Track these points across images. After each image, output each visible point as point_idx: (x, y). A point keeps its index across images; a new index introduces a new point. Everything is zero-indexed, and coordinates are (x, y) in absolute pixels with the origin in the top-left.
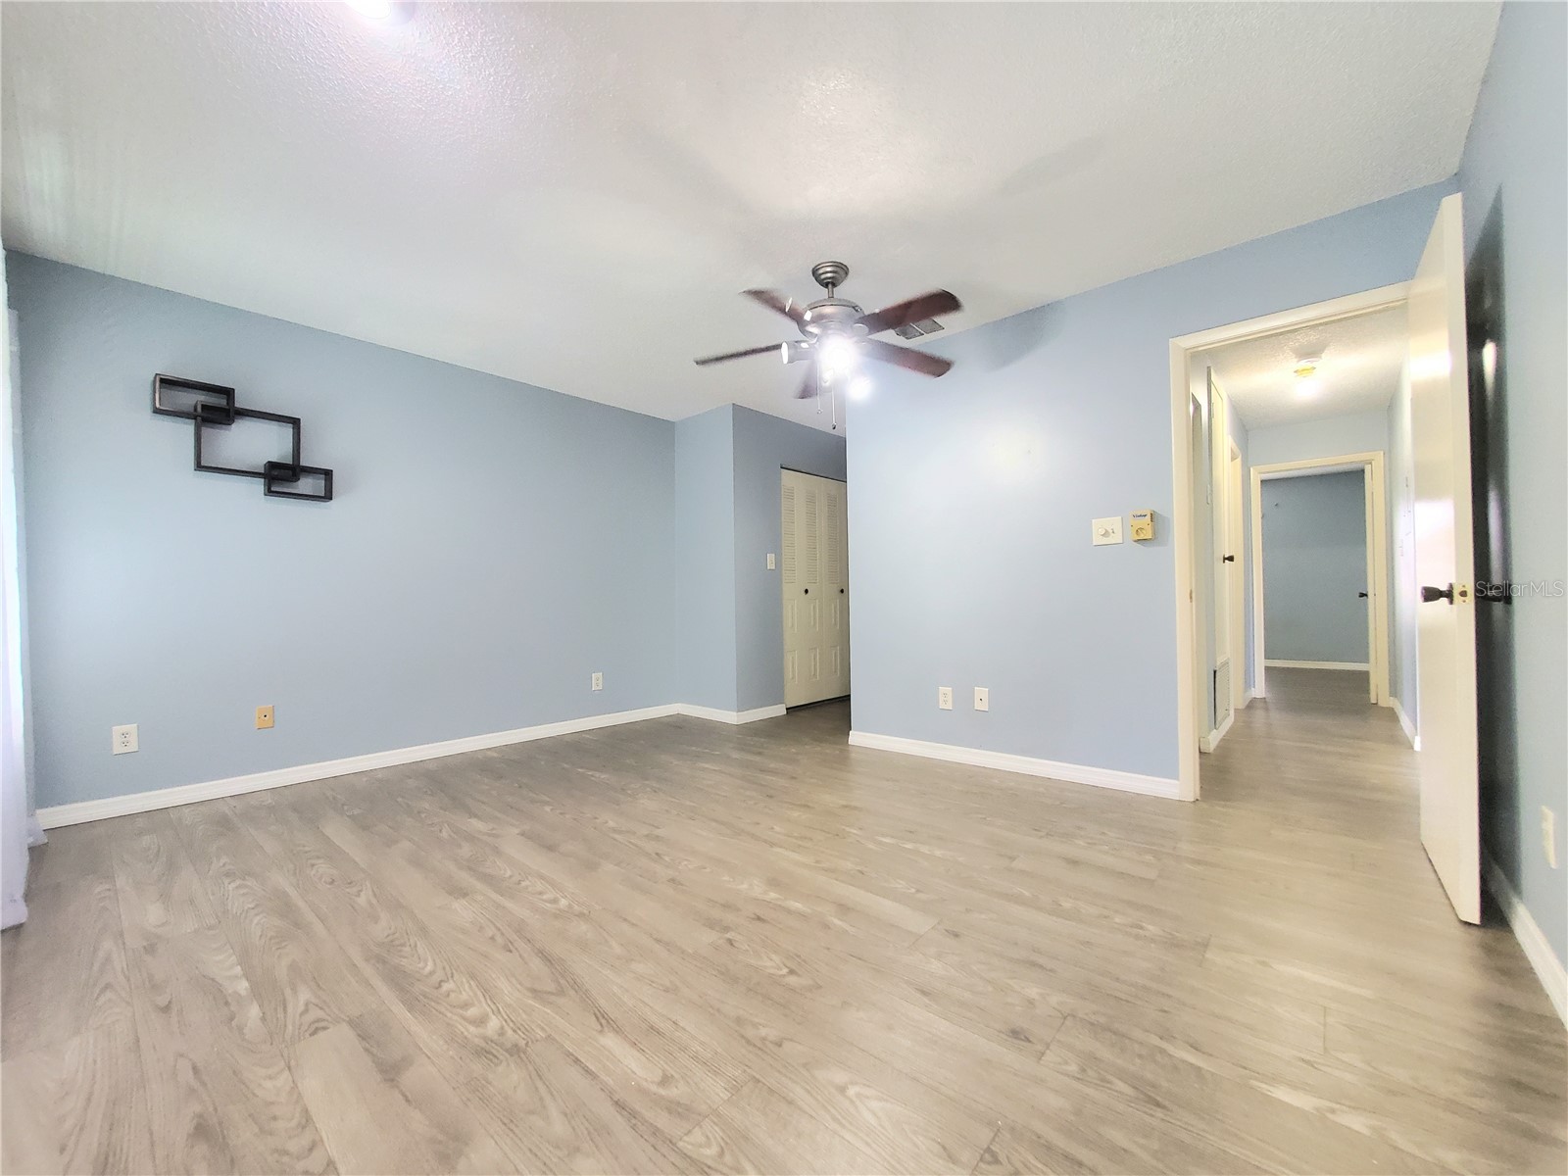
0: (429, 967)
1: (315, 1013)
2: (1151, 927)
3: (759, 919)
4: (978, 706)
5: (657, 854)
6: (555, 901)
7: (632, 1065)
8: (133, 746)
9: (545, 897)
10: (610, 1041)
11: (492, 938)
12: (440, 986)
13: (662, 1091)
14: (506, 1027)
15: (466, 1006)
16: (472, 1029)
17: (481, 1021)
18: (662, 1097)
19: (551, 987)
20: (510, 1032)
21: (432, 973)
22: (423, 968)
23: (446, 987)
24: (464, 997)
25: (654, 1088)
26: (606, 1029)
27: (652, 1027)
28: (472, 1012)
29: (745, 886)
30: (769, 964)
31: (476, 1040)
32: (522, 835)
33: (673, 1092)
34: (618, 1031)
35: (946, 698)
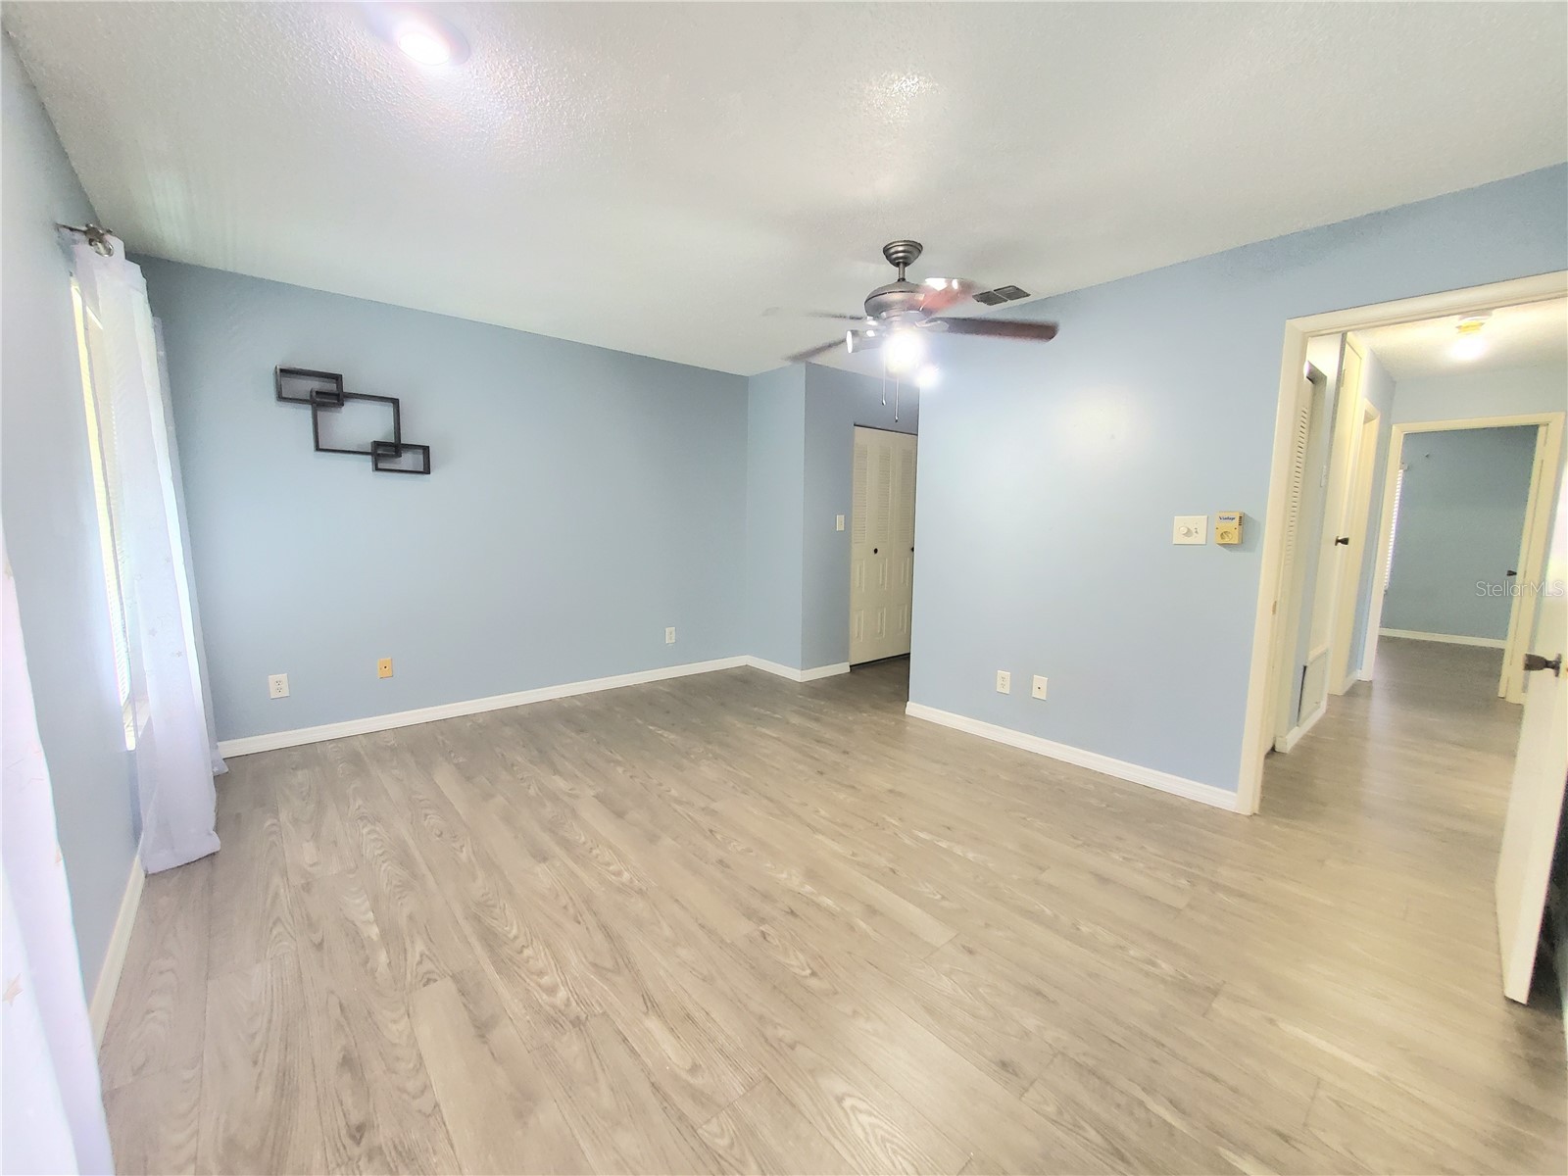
0: (514, 931)
1: (428, 965)
2: (1164, 965)
3: (792, 913)
4: (1036, 694)
5: (711, 831)
6: (619, 874)
7: (668, 1049)
8: (285, 692)
9: (611, 868)
10: (653, 1024)
11: (565, 907)
12: (521, 952)
13: (691, 1080)
14: (572, 999)
15: (541, 974)
16: (545, 997)
17: (551, 990)
18: (690, 1085)
19: (609, 964)
20: (574, 1004)
21: (516, 938)
22: (509, 932)
23: (527, 952)
24: (540, 964)
25: (684, 1075)
26: (650, 1012)
27: (688, 1016)
28: (546, 980)
29: (784, 876)
30: (794, 962)
31: (548, 1008)
32: (597, 798)
33: (697, 1081)
34: (661, 1016)
35: (1003, 681)
